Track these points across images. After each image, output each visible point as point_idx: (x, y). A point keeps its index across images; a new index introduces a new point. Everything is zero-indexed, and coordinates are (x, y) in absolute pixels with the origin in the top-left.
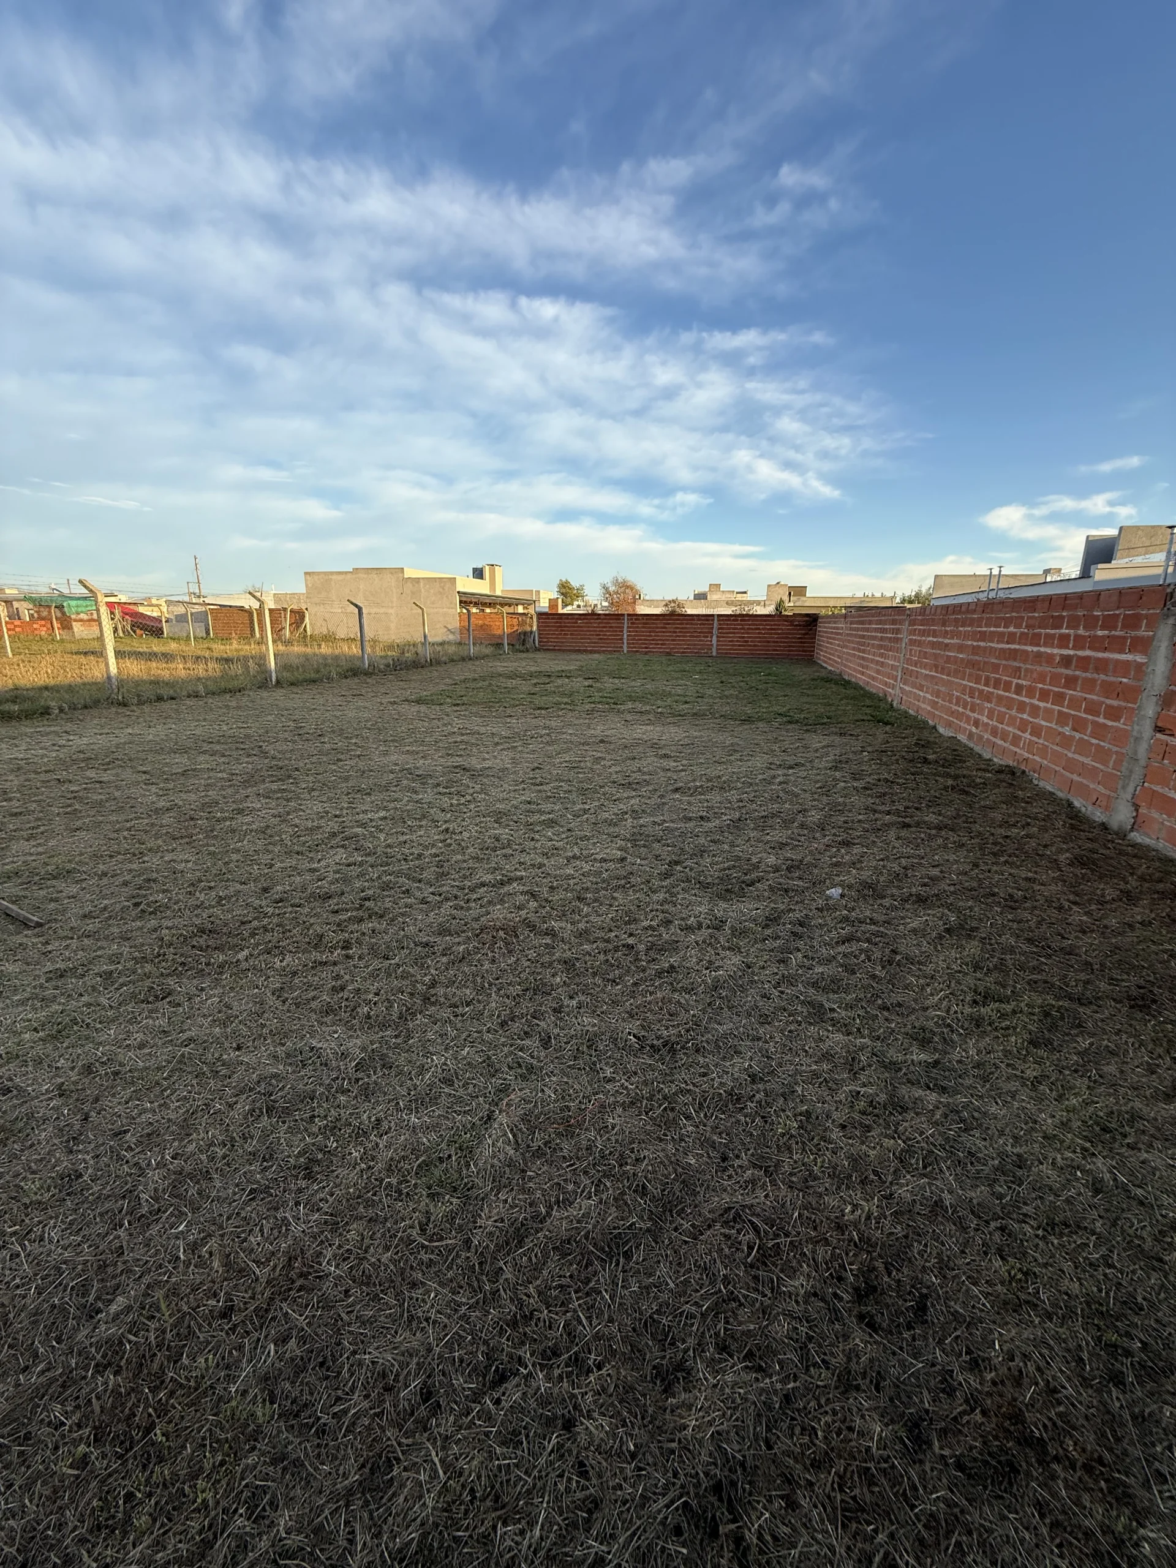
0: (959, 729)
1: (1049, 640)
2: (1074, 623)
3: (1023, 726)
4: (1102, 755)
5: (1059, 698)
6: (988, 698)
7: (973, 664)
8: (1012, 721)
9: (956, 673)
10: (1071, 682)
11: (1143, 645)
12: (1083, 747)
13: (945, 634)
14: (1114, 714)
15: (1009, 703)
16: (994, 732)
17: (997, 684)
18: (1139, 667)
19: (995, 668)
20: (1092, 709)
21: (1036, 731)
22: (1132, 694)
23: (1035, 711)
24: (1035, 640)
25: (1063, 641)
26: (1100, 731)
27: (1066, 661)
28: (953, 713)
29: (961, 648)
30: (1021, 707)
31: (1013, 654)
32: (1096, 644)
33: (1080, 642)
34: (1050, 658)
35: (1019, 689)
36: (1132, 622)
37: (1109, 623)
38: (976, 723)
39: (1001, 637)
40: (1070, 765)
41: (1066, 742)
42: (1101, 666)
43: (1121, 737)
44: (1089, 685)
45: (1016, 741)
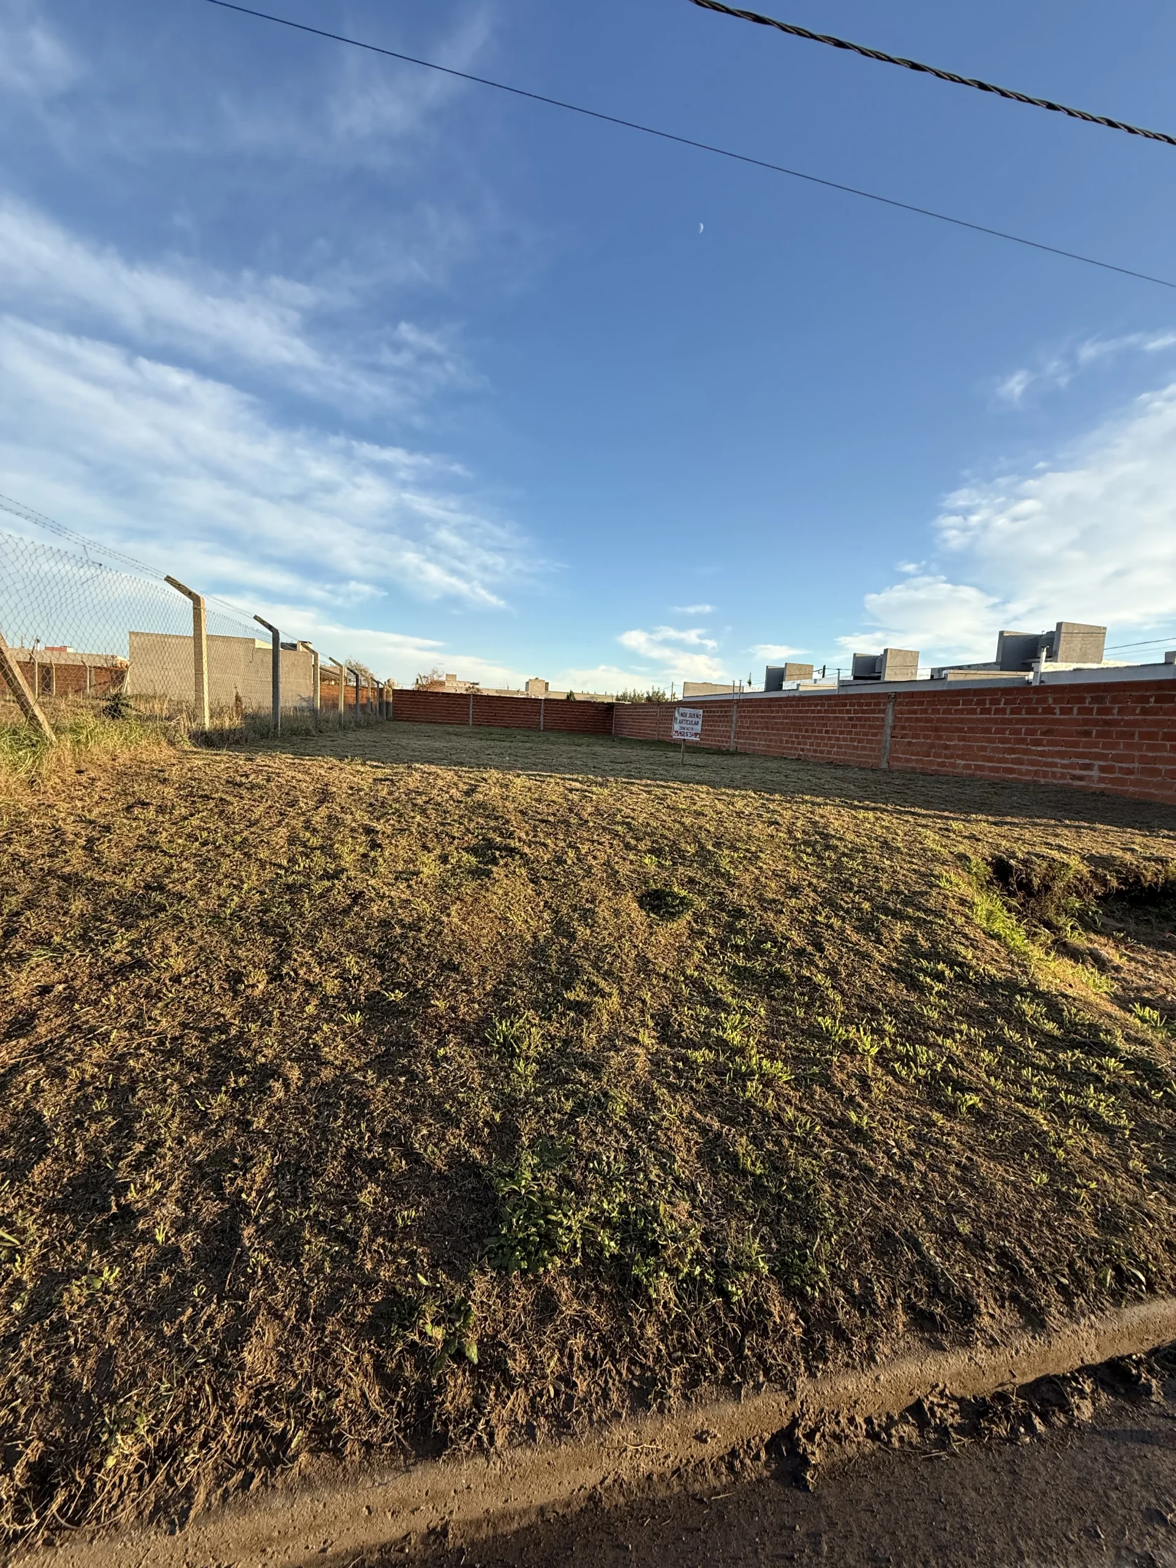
2: (852, 705)
3: (833, 746)
4: (872, 749)
5: (850, 733)
8: (826, 745)
9: (783, 729)
10: (854, 726)
12: (864, 748)
14: (875, 735)
17: (813, 731)
18: (883, 719)
19: (812, 725)
20: (865, 734)
22: (882, 727)
23: (838, 739)
24: (834, 712)
26: (869, 741)
27: (851, 719)
28: (784, 748)
29: (785, 718)
30: (830, 739)
31: (822, 718)
32: (864, 711)
33: (856, 712)
34: (843, 719)
35: (827, 732)
36: (877, 704)
37: (868, 704)
38: (802, 750)
39: (813, 711)
40: (859, 756)
41: (856, 748)
43: (879, 742)
44: (863, 726)
45: (829, 752)
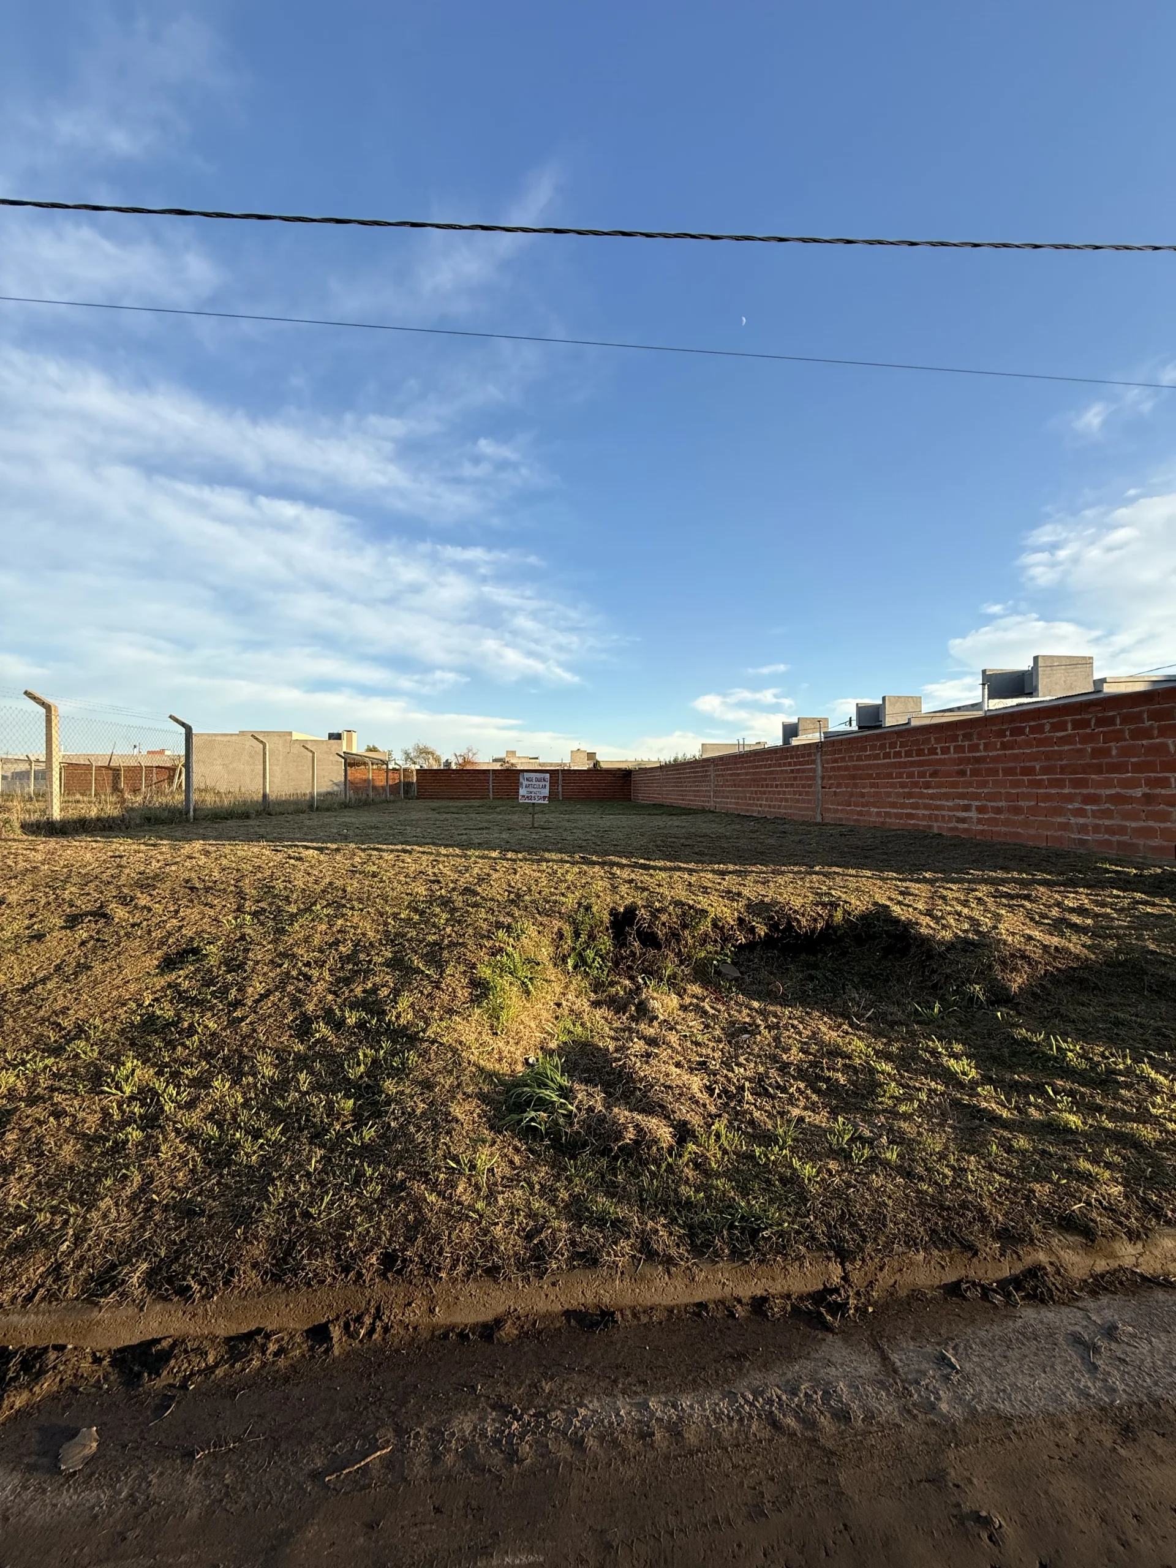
0: (753, 811)
1: (785, 765)
3: (781, 800)
4: (809, 801)
5: (793, 786)
6: (764, 793)
7: (754, 780)
8: (776, 800)
9: (746, 786)
10: (795, 779)
11: (814, 762)
12: (803, 801)
13: (737, 769)
14: (810, 786)
15: (774, 793)
16: (770, 806)
17: (767, 786)
18: (814, 770)
19: (765, 780)
20: (803, 786)
21: (786, 800)
22: (813, 778)
23: (784, 793)
25: (790, 764)
26: (807, 793)
27: (792, 771)
28: (749, 805)
29: (747, 774)
30: (779, 793)
31: (772, 772)
32: (801, 764)
33: (795, 764)
35: (777, 786)
36: (809, 755)
37: (803, 756)
38: (761, 806)
40: (800, 809)
41: (798, 801)
42: (804, 771)
43: (814, 793)
44: (801, 778)
45: (779, 807)
